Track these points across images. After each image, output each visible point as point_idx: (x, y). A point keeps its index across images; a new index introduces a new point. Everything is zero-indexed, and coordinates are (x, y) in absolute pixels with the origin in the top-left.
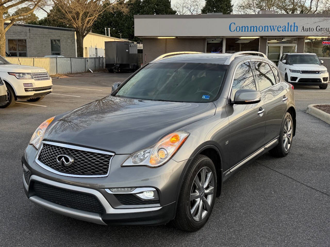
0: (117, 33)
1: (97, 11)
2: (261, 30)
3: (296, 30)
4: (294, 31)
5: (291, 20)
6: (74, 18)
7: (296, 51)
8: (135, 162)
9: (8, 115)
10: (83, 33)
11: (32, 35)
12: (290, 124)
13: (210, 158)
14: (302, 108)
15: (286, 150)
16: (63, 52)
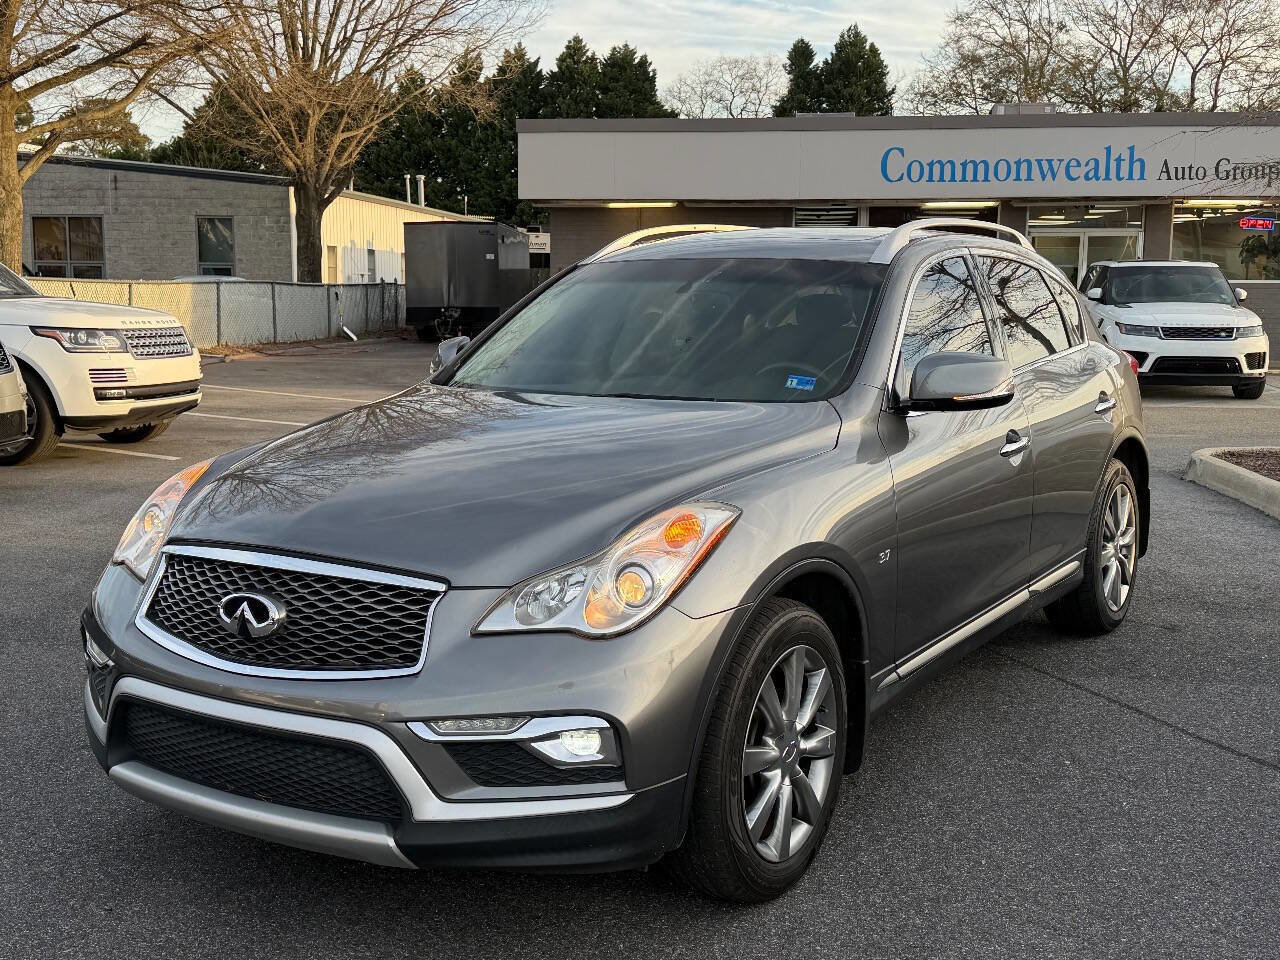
0: (451, 193)
1: (376, 107)
2: (1002, 174)
3: (1136, 174)
4: (1131, 177)
5: (1120, 138)
6: (286, 133)
7: (1140, 253)
8: (524, 618)
9: (28, 488)
10: (319, 192)
11: (124, 201)
12: (1127, 507)
13: (819, 611)
14: (1170, 465)
15: (1115, 608)
16: (243, 266)
